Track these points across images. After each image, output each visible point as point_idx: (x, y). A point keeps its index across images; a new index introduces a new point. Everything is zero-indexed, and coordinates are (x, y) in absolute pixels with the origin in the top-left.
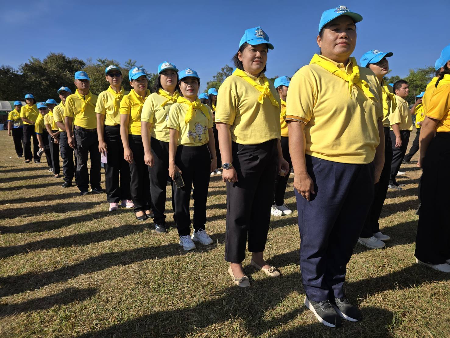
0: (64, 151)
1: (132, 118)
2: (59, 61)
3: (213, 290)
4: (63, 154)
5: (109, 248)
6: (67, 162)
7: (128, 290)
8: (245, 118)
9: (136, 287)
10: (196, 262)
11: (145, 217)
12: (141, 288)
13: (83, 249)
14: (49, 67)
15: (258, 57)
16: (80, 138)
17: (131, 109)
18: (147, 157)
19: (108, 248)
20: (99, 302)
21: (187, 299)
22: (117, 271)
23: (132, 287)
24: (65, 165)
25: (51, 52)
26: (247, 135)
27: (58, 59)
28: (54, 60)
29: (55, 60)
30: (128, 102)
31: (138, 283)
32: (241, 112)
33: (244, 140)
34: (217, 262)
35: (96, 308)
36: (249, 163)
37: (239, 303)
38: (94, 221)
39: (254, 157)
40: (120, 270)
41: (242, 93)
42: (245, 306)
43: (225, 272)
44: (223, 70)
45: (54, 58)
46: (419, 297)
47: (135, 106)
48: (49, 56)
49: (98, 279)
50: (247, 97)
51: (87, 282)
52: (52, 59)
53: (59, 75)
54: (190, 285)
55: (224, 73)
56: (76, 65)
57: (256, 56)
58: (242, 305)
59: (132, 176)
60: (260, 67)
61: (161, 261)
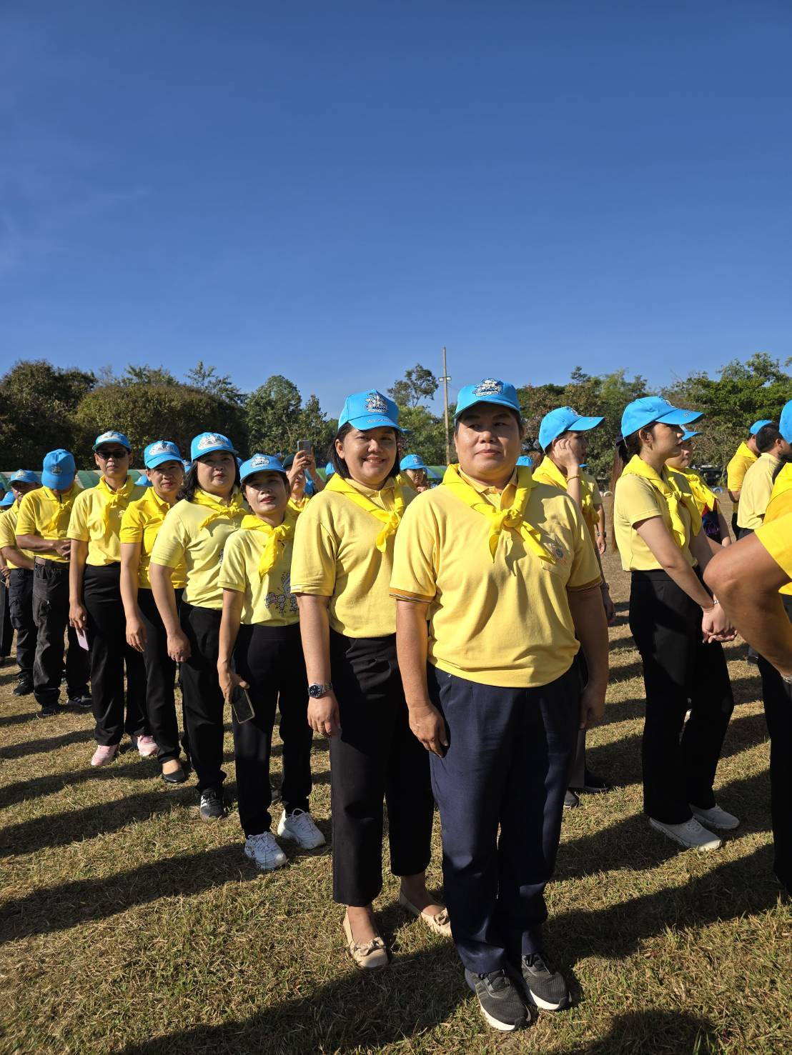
0: (19, 613)
1: (147, 551)
2: (39, 377)
3: (298, 978)
4: (16, 619)
5: (86, 866)
6: (25, 637)
7: (104, 983)
8: (355, 579)
9: (123, 976)
10: (274, 901)
11: (181, 775)
12: (134, 977)
13: (29, 870)
14: (16, 391)
15: (373, 452)
16: (46, 584)
17: (143, 532)
18: (173, 647)
19: (82, 865)
20: (35, 1019)
21: (232, 1005)
22: (93, 929)
23: (115, 974)
24: (20, 643)
25: (21, 361)
26: (360, 617)
27: (36, 373)
28: (27, 375)
29: (30, 376)
30: (137, 517)
31: (129, 965)
32: (346, 566)
33: (355, 629)
34: (323, 896)
35: (26, 1035)
36: (368, 678)
37: (352, 1013)
38: (65, 789)
39: (378, 664)
40: (97, 928)
41: (343, 527)
42: (363, 1022)
43: (336, 928)
44: (409, 374)
45: (28, 372)
46: (773, 982)
47: (151, 525)
48: (15, 368)
49: (44, 955)
50: (354, 536)
51: (19, 961)
52: (23, 374)
53: (38, 409)
54: (249, 966)
55: (410, 383)
56: (76, 383)
57: (370, 450)
58: (357, 1018)
59: (148, 680)
60: (381, 471)
61: (194, 900)
